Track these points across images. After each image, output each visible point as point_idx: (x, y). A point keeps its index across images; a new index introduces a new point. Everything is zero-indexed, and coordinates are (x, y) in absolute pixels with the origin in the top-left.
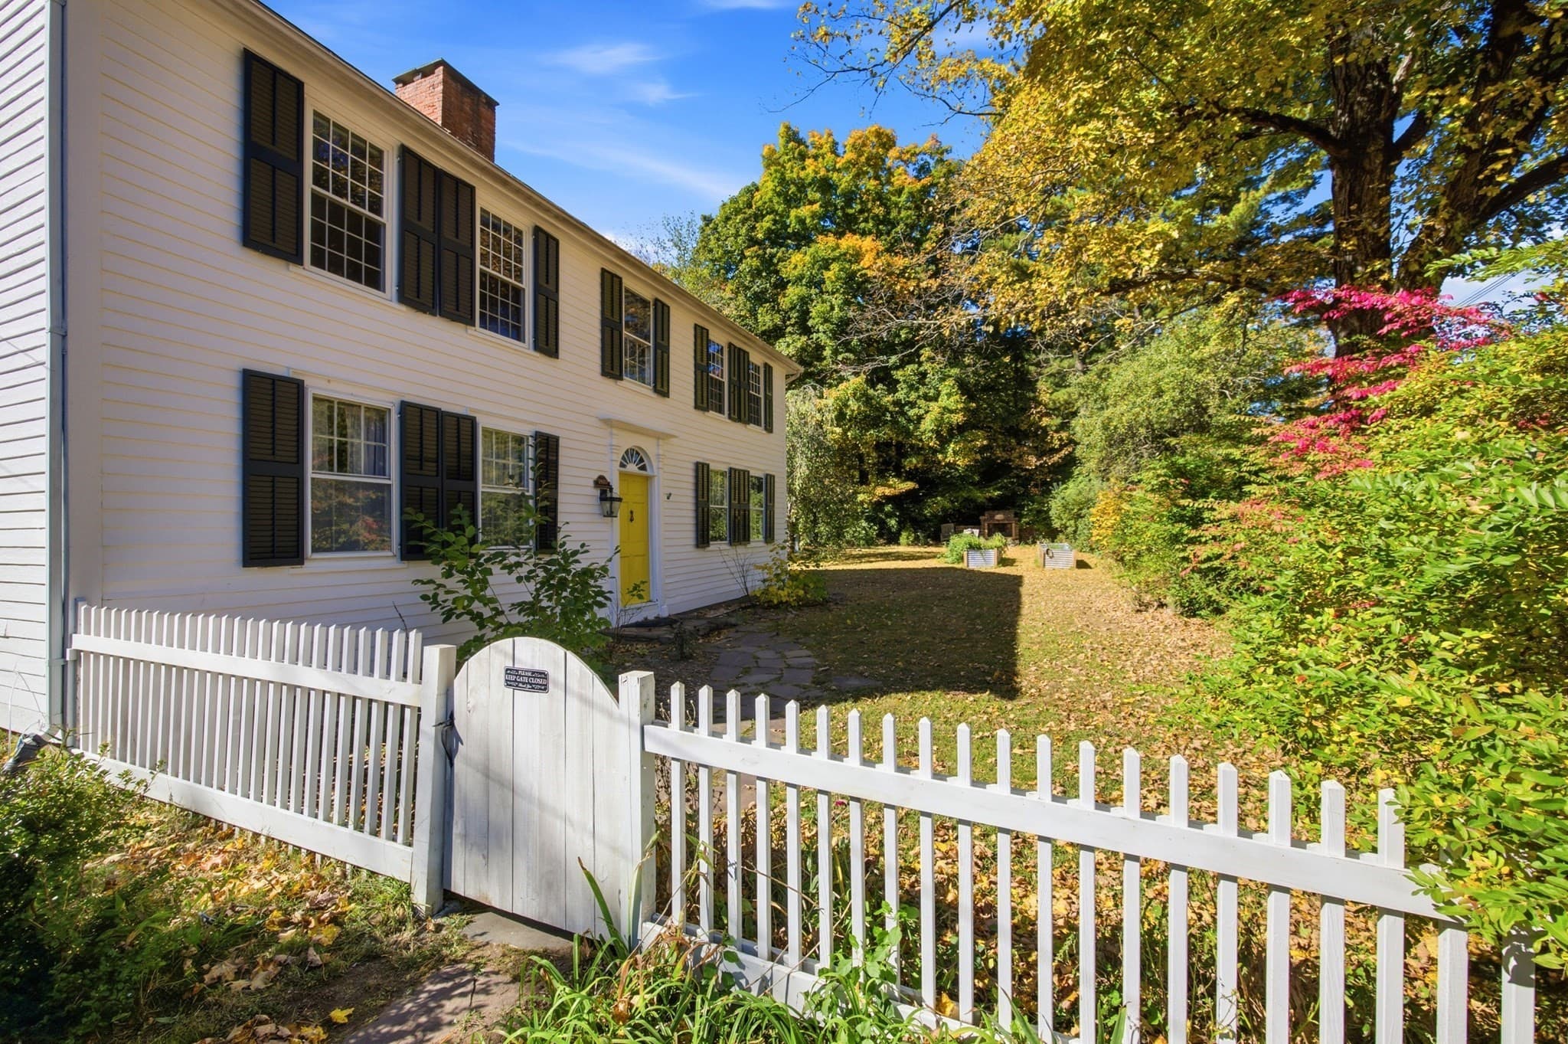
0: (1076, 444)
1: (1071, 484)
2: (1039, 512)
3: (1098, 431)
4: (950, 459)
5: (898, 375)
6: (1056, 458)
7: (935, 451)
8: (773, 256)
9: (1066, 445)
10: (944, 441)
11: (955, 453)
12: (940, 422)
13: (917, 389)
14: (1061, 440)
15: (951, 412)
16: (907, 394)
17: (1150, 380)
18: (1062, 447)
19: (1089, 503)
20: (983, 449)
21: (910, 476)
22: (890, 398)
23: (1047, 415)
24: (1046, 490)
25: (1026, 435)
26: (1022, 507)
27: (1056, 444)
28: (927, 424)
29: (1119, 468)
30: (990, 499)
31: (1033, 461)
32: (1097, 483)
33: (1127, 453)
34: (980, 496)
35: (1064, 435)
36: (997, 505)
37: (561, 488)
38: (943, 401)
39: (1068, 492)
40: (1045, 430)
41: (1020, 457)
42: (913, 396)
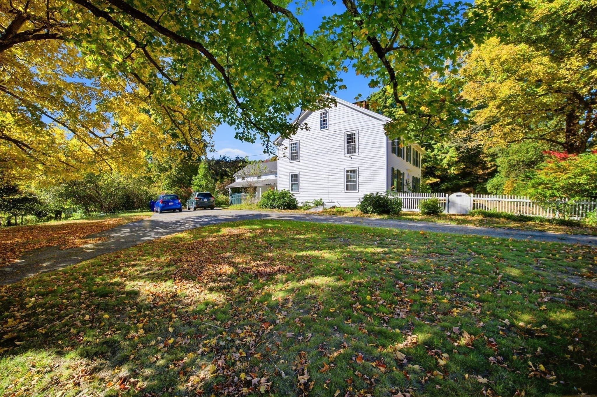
0: (497, 166)
1: (495, 179)
2: (482, 188)
3: (506, 164)
4: (452, 172)
5: (435, 146)
6: (489, 171)
7: (446, 169)
8: (392, 111)
9: (493, 166)
10: (450, 166)
11: (454, 170)
12: (449, 161)
13: (441, 151)
14: (491, 165)
15: (453, 157)
16: (438, 152)
17: (525, 148)
18: (491, 167)
19: (501, 185)
20: (463, 169)
21: (437, 177)
22: (432, 154)
23: (487, 157)
24: (486, 181)
25: (478, 163)
26: (476, 186)
27: (489, 166)
28: (445, 161)
29: (513, 174)
30: (465, 184)
31: (481, 172)
32: (505, 179)
33: (516, 170)
34: (461, 183)
35: (492, 163)
36: (467, 186)
38: (450, 154)
39: (493, 181)
40: (485, 162)
41: (476, 170)
42: (440, 153)
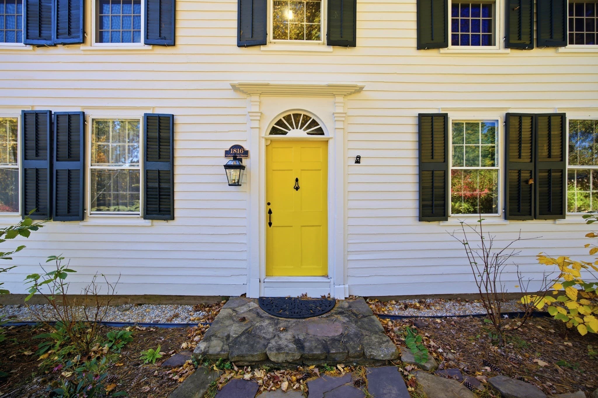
37: (178, 162)
